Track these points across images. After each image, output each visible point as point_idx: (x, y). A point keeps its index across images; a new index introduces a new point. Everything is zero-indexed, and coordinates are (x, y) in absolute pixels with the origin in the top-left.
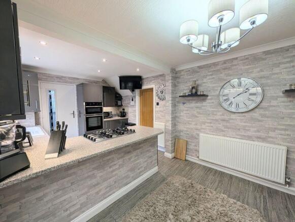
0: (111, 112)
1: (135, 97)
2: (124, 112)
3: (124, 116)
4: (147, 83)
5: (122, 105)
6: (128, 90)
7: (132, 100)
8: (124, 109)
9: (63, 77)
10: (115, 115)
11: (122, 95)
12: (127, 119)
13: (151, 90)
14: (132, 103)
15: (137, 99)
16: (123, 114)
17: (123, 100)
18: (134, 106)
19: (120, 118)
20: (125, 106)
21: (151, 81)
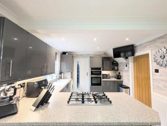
0: (109, 74)
1: (128, 63)
2: (119, 75)
3: (120, 79)
4: (141, 50)
5: (118, 70)
6: (122, 58)
7: (126, 66)
8: (119, 73)
9: (83, 55)
10: (113, 77)
11: (118, 62)
12: (122, 81)
13: (147, 55)
14: (126, 68)
15: (131, 65)
16: (119, 77)
17: (119, 66)
18: (128, 71)
19: (115, 80)
20: (121, 71)
21: (145, 47)
